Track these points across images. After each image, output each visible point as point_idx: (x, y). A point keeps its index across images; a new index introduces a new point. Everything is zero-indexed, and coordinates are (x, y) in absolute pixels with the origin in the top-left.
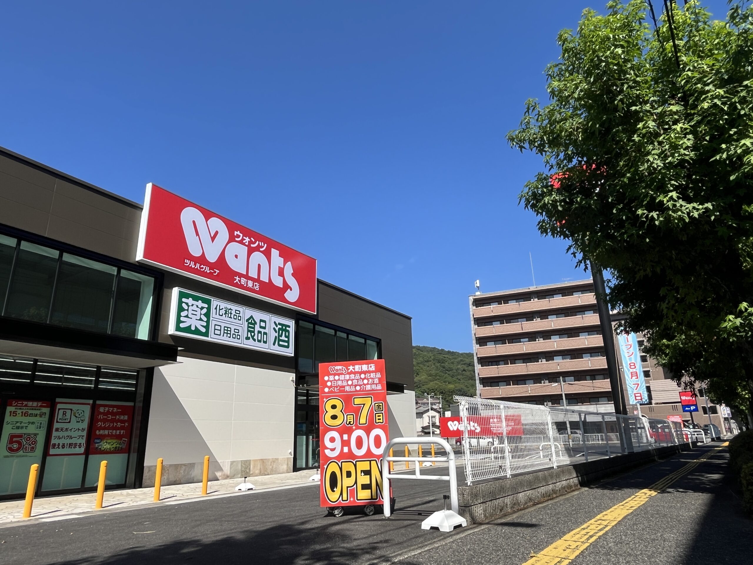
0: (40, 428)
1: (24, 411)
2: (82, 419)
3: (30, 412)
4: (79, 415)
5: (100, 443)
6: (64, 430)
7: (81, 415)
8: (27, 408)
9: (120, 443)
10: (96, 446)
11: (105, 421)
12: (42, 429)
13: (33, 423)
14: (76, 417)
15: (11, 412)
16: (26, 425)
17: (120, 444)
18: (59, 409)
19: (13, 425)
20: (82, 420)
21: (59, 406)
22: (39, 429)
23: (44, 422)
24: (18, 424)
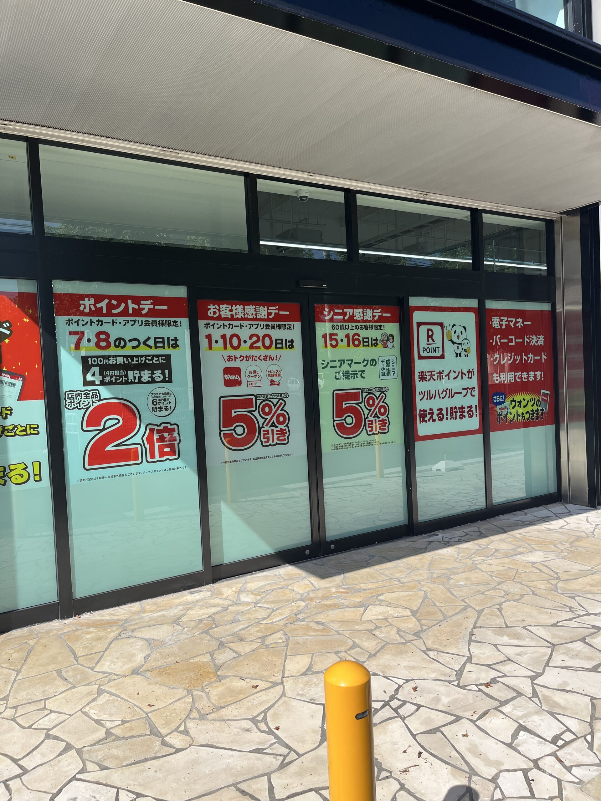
0: (388, 374)
1: (351, 333)
2: (465, 348)
3: (364, 334)
4: (458, 337)
5: (503, 402)
6: (435, 377)
7: (462, 337)
8: (354, 324)
9: (538, 400)
10: (499, 410)
11: (505, 348)
12: (391, 376)
13: (373, 362)
14: (453, 343)
15: (325, 336)
16: (360, 367)
17: (538, 403)
18: (419, 325)
19: (337, 369)
20: (465, 351)
21: (418, 317)
22: (386, 377)
23: (394, 358)
24: (345, 367)
